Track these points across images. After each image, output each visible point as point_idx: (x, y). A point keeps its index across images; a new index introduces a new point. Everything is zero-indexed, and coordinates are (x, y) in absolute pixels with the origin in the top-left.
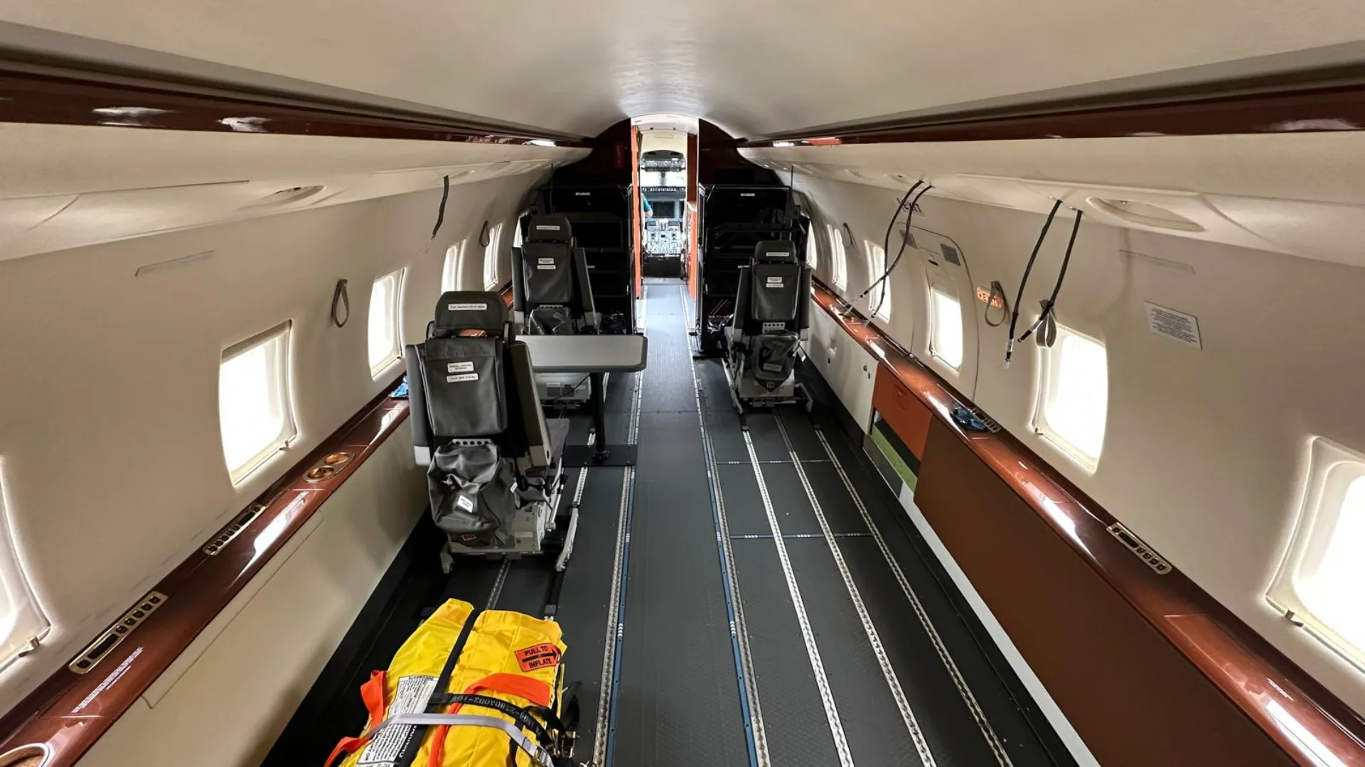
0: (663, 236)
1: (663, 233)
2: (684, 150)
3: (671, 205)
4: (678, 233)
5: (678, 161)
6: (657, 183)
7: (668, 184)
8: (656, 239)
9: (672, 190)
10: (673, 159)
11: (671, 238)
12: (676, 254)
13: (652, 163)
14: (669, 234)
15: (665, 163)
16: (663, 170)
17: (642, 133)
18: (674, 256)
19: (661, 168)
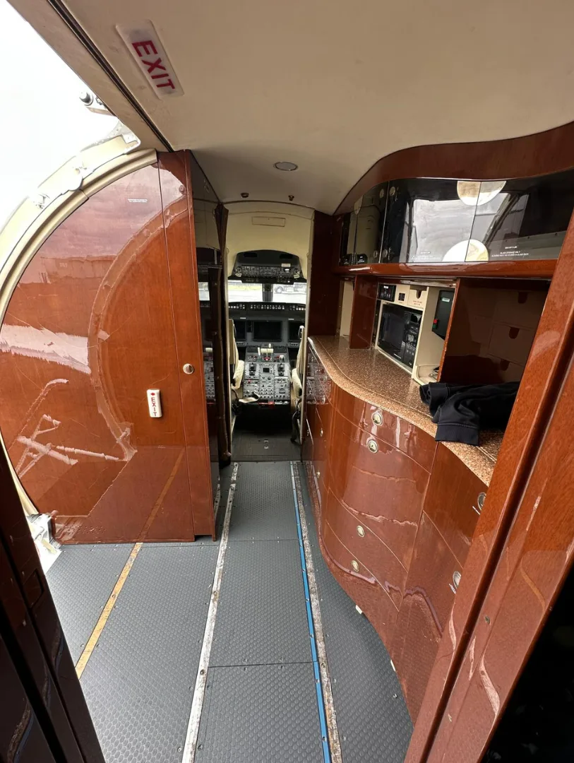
0: (266, 370)
1: (266, 365)
2: (302, 249)
3: (278, 326)
4: (287, 366)
5: (290, 268)
6: (260, 299)
7: (276, 298)
8: (257, 374)
9: (279, 308)
10: (283, 265)
11: (277, 374)
12: (283, 401)
13: (250, 270)
14: (274, 368)
15: (271, 271)
16: (268, 282)
17: (226, 206)
18: (280, 403)
19: (266, 277)
